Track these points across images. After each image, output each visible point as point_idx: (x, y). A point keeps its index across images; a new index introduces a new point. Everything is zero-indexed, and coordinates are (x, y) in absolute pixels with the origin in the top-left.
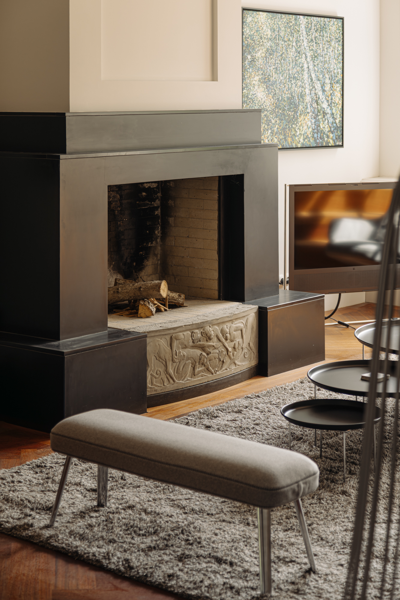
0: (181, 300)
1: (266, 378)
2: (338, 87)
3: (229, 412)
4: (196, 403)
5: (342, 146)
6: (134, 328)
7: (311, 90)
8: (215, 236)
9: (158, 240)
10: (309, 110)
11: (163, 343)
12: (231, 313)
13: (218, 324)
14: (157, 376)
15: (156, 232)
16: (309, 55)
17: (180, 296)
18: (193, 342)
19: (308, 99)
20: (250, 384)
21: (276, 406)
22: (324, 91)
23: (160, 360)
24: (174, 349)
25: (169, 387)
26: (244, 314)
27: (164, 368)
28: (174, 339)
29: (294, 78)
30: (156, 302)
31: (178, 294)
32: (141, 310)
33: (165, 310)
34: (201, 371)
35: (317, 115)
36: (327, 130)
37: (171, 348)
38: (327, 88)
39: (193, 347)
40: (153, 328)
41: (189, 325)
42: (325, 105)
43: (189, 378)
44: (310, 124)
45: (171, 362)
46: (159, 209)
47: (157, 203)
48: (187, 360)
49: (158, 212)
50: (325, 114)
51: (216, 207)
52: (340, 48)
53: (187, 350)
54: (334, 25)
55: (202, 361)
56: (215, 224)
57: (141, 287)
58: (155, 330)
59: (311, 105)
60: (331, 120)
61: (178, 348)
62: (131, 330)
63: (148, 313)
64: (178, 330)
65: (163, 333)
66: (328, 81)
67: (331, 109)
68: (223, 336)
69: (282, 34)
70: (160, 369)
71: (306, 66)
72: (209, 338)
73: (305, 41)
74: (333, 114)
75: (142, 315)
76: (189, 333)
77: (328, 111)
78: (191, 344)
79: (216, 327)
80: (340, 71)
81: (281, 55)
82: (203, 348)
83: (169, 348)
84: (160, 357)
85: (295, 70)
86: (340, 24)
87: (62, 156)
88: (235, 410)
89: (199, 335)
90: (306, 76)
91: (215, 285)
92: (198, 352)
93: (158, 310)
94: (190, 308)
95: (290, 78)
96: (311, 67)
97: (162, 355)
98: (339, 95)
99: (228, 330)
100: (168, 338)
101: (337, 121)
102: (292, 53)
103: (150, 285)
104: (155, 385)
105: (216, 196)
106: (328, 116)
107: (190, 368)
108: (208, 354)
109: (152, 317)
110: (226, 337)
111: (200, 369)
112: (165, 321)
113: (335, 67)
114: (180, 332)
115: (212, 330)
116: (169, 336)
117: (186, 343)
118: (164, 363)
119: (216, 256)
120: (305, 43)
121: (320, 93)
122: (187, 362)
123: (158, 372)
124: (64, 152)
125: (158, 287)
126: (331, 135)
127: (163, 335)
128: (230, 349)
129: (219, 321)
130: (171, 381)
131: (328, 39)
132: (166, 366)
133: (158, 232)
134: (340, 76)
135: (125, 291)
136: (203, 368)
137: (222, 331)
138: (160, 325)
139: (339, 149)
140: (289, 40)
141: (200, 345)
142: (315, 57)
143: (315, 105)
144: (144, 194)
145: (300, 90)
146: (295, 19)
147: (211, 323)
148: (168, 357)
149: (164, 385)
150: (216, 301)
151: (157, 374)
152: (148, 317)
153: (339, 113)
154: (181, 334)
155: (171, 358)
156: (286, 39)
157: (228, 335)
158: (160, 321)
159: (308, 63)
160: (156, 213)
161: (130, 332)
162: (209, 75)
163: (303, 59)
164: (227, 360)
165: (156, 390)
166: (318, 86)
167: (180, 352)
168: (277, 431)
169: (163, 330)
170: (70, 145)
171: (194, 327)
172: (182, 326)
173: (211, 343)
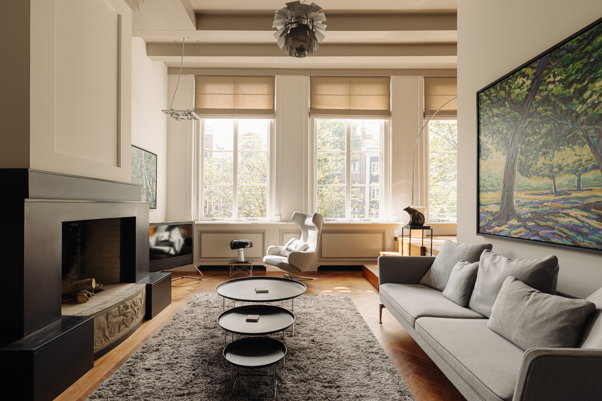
0: (101, 288)
1: (151, 320)
2: (155, 183)
3: (151, 352)
4: (123, 349)
5: (156, 208)
6: (81, 313)
7: (146, 183)
8: (119, 250)
9: (79, 255)
10: (145, 192)
11: (102, 318)
12: (136, 291)
13: (131, 299)
14: (98, 340)
15: (78, 251)
16: (145, 168)
17: (100, 285)
18: (119, 313)
19: (144, 187)
20: (146, 326)
21: (174, 339)
22: (150, 184)
23: (101, 329)
24: (109, 319)
25: (106, 344)
26: (142, 290)
27: (102, 333)
28: (109, 314)
29: (140, 177)
30: (87, 292)
31: (99, 284)
32: (80, 299)
33: (93, 295)
34: (123, 328)
35: (148, 195)
36: (151, 201)
37: (107, 320)
38: (151, 183)
39: (119, 316)
40: (95, 311)
41: (117, 303)
42: (150, 191)
43: (117, 335)
44: (145, 198)
45: (107, 329)
46: (80, 238)
47: (79, 234)
48: (116, 324)
49: (79, 239)
50: (150, 194)
51: (119, 234)
52: (156, 167)
53: (116, 319)
54: (154, 157)
55: (124, 322)
56: (119, 244)
57: (78, 285)
58: (97, 311)
59: (146, 190)
60: (152, 197)
61: (111, 319)
62: (80, 315)
63: (84, 300)
64: (111, 308)
65: (102, 312)
66: (151, 180)
67: (152, 193)
68: (134, 304)
69: (135, 156)
70: (100, 335)
71: (144, 173)
72: (127, 308)
73: (144, 161)
74: (153, 195)
75: (81, 302)
76: (117, 308)
77: (151, 193)
78: (118, 314)
79: (130, 301)
80: (155, 177)
81: (135, 166)
82: (124, 315)
83: (106, 321)
84: (100, 328)
85: (140, 174)
86: (156, 157)
87: (26, 200)
88: (154, 350)
89: (123, 308)
90: (144, 177)
91: (118, 276)
92: (122, 317)
93: (89, 296)
94: (108, 291)
95: (138, 177)
96: (146, 173)
97: (102, 327)
98: (155, 187)
99: (136, 301)
100: (105, 314)
101: (154, 198)
102: (139, 166)
103: (84, 282)
104: (98, 346)
105: (119, 229)
106: (151, 195)
107: (117, 328)
108: (126, 317)
109: (88, 301)
110: (135, 304)
111: (123, 327)
112: (99, 303)
113: (154, 174)
114: (112, 309)
115: (128, 303)
116: (106, 313)
117: (116, 315)
118: (103, 330)
119: (119, 260)
120: (144, 162)
121: (149, 185)
122: (116, 326)
123: (99, 337)
124: (28, 197)
125: (91, 282)
126: (152, 204)
127: (102, 313)
128: (136, 311)
129: (132, 297)
130: (107, 340)
131: (152, 163)
132: (104, 332)
133: (79, 251)
134: (155, 179)
135: (66, 288)
136: (124, 326)
137: (133, 302)
138: (98, 307)
139: (154, 210)
140: (138, 160)
141: (123, 313)
142: (147, 169)
143: (147, 190)
144: (71, 230)
145: (142, 183)
146: (140, 151)
147: (128, 299)
148: (106, 326)
149: (103, 344)
150: (120, 285)
151: (98, 339)
152: (85, 302)
153: (155, 194)
154: (113, 310)
155: (107, 326)
156: (137, 159)
157: (136, 303)
158: (96, 304)
159: (145, 171)
160: (78, 240)
161: (79, 317)
162: (116, 164)
163: (143, 169)
164: (135, 317)
165: (97, 349)
166: (148, 182)
167: (112, 321)
168: (191, 359)
169: (103, 310)
170: (31, 192)
171: (120, 303)
172: (113, 305)
173: (128, 311)
